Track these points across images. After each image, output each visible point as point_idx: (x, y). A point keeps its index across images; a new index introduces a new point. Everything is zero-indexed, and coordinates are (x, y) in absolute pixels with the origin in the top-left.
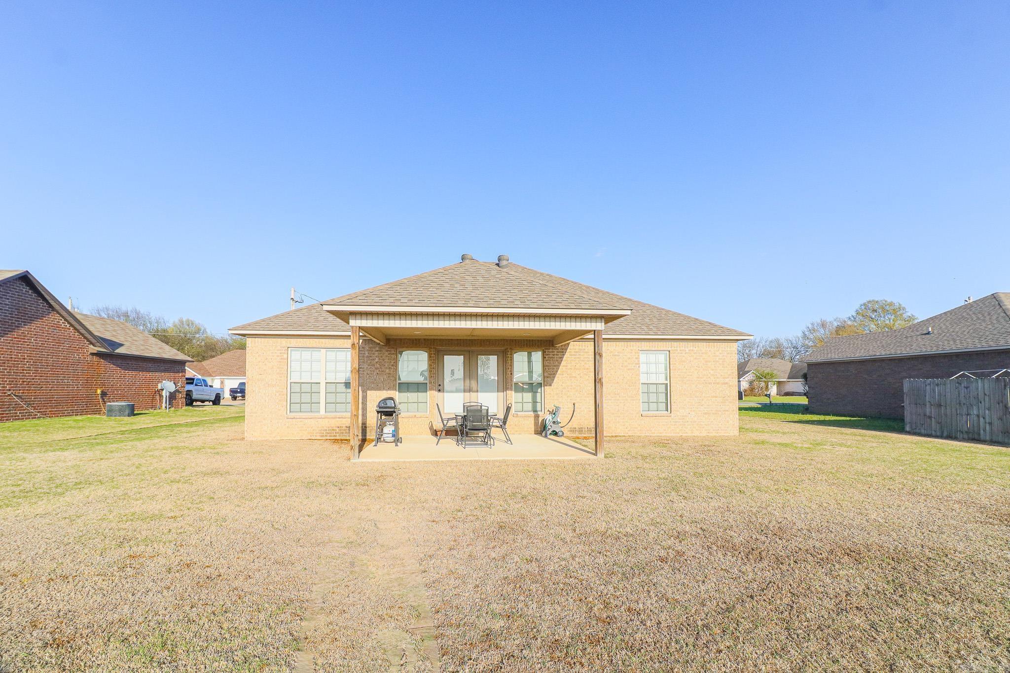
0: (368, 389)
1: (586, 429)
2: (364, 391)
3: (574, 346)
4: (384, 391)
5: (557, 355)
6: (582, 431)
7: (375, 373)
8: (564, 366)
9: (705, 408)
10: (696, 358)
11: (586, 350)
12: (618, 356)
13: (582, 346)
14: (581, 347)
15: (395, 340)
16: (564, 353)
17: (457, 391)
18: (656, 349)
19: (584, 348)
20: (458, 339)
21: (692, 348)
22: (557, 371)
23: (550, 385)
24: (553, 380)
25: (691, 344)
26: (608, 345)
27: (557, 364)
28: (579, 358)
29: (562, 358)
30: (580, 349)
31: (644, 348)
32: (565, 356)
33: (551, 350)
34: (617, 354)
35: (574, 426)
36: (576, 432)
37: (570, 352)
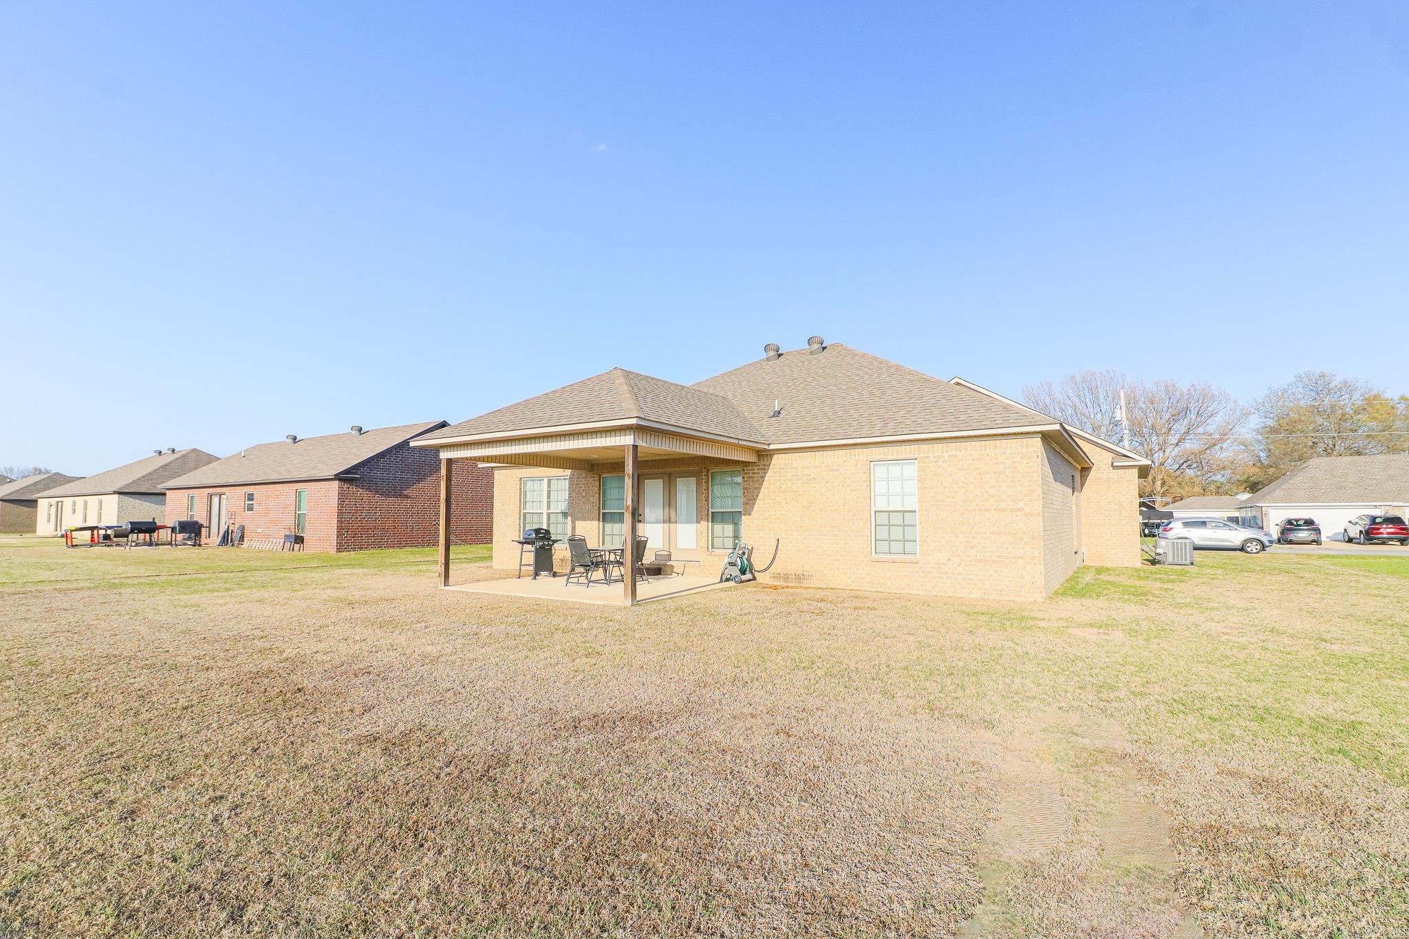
0: (576, 519)
1: (794, 576)
2: (573, 522)
3: (778, 460)
4: (589, 522)
5: (758, 473)
6: (788, 578)
7: (581, 502)
8: (766, 488)
9: (978, 552)
10: (961, 469)
11: (794, 465)
12: (838, 470)
13: (789, 459)
14: (787, 462)
17: (657, 522)
18: (894, 457)
19: (791, 462)
20: (652, 460)
22: (757, 496)
23: (750, 514)
24: (753, 508)
25: (953, 445)
26: (823, 455)
27: (757, 485)
28: (784, 476)
29: (763, 477)
30: (786, 464)
31: (875, 457)
32: (767, 475)
33: (751, 467)
34: (836, 468)
35: (778, 571)
36: (781, 580)
37: (774, 469)
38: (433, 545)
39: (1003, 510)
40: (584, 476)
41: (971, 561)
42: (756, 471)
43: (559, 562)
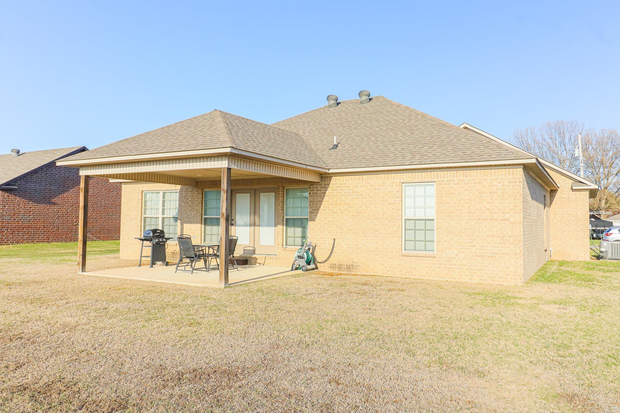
0: (184, 223)
1: (345, 267)
2: (182, 225)
4: (194, 225)
5: (321, 190)
6: (341, 268)
7: (188, 210)
8: (326, 201)
9: (478, 249)
10: (466, 190)
11: (347, 185)
12: (378, 189)
13: (343, 181)
14: (342, 182)
15: (201, 182)
16: (327, 189)
17: (245, 225)
18: (419, 180)
19: (345, 182)
20: (242, 179)
21: (462, 178)
22: (320, 207)
23: (314, 220)
24: (317, 215)
25: (461, 172)
26: (368, 178)
27: (320, 199)
28: (340, 193)
29: (325, 193)
30: (341, 184)
31: (405, 180)
32: (327, 192)
33: (315, 186)
34: (377, 187)
35: (334, 263)
36: (336, 269)
37: (332, 187)
38: (74, 241)
39: (496, 220)
40: (190, 190)
41: (473, 256)
42: (319, 189)
43: (170, 255)
